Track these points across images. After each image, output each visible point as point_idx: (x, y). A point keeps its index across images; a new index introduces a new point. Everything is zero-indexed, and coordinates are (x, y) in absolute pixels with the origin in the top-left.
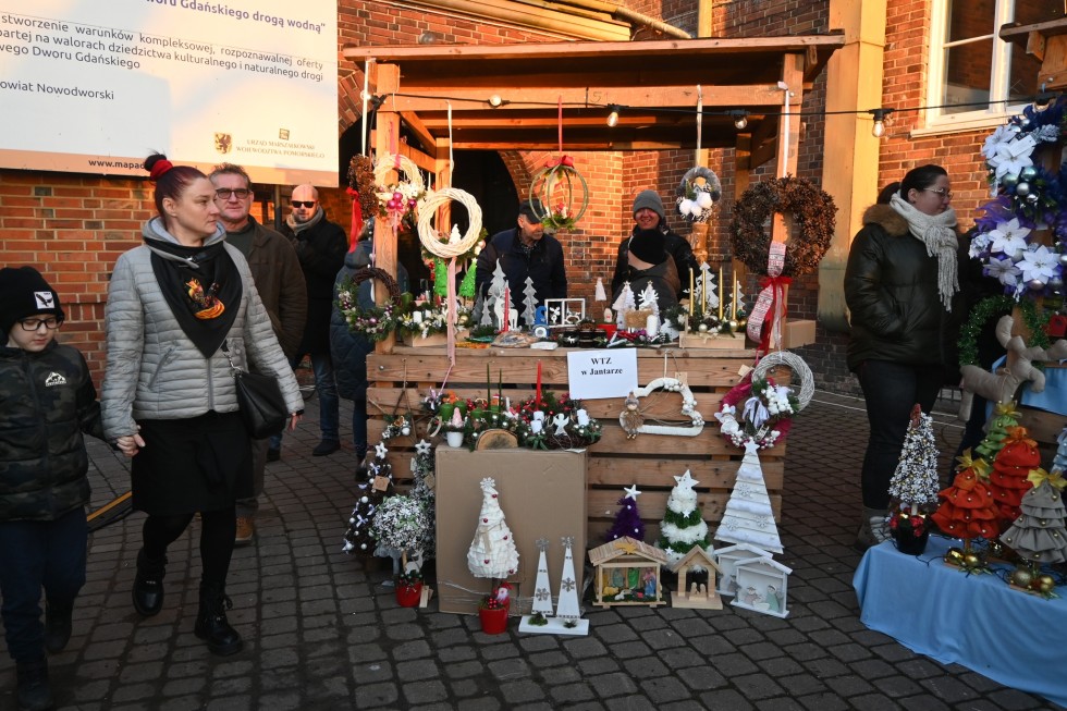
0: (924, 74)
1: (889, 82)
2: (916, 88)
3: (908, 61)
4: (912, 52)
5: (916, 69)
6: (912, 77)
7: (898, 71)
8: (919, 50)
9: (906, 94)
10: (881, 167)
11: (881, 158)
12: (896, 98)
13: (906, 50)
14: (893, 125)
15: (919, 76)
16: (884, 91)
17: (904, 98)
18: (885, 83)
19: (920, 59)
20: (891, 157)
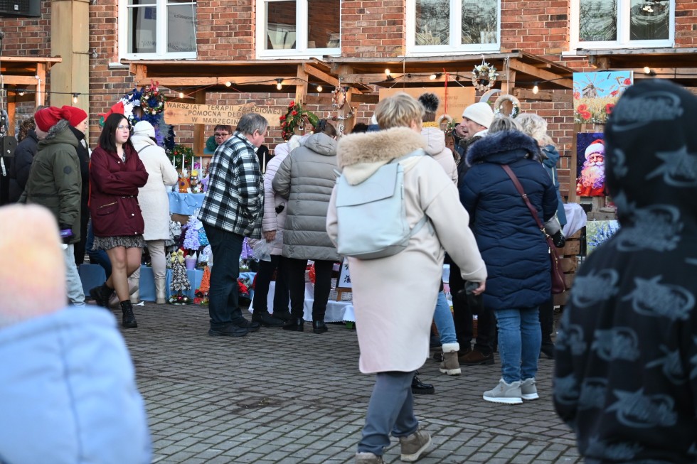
0: (116, 24)
1: (93, 27)
2: (112, 34)
3: (105, 14)
4: (107, 8)
5: (111, 20)
6: (109, 26)
7: (99, 21)
8: (112, 8)
9: (105, 37)
10: (91, 87)
11: (91, 80)
12: (99, 38)
13: (104, 7)
14: (98, 57)
15: (113, 25)
16: (91, 33)
17: (104, 39)
18: (91, 27)
19: (112, 14)
20: (97, 80)
